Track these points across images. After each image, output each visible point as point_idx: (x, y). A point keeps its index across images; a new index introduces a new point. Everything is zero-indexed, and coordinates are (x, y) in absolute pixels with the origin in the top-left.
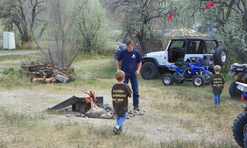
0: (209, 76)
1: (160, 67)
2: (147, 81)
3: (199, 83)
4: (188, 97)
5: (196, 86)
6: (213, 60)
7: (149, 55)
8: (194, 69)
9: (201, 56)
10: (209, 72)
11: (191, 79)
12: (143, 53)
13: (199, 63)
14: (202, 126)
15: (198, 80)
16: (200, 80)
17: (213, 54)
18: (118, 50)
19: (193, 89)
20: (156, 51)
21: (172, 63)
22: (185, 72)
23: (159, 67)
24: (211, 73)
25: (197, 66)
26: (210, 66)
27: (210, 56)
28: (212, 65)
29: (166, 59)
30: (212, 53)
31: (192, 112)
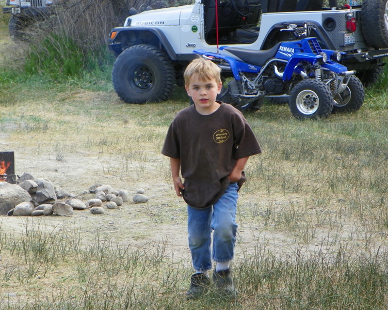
0: (344, 82)
1: (177, 61)
2: (136, 108)
3: (312, 107)
4: (280, 147)
5: (300, 117)
6: (357, 28)
7: (140, 20)
8: (295, 60)
9: (316, 17)
10: (345, 68)
11: (285, 95)
12: (116, 14)
13: (310, 41)
14: (332, 225)
15: (308, 97)
16: (316, 96)
17: (355, 10)
18: (22, 9)
19: (293, 128)
20: (160, 6)
21: (220, 46)
22: (264, 73)
23: (173, 61)
24: (352, 72)
25: (302, 51)
26: (347, 49)
27: (346, 15)
28: (351, 45)
29: (198, 32)
30: (354, 7)
31: (296, 190)
